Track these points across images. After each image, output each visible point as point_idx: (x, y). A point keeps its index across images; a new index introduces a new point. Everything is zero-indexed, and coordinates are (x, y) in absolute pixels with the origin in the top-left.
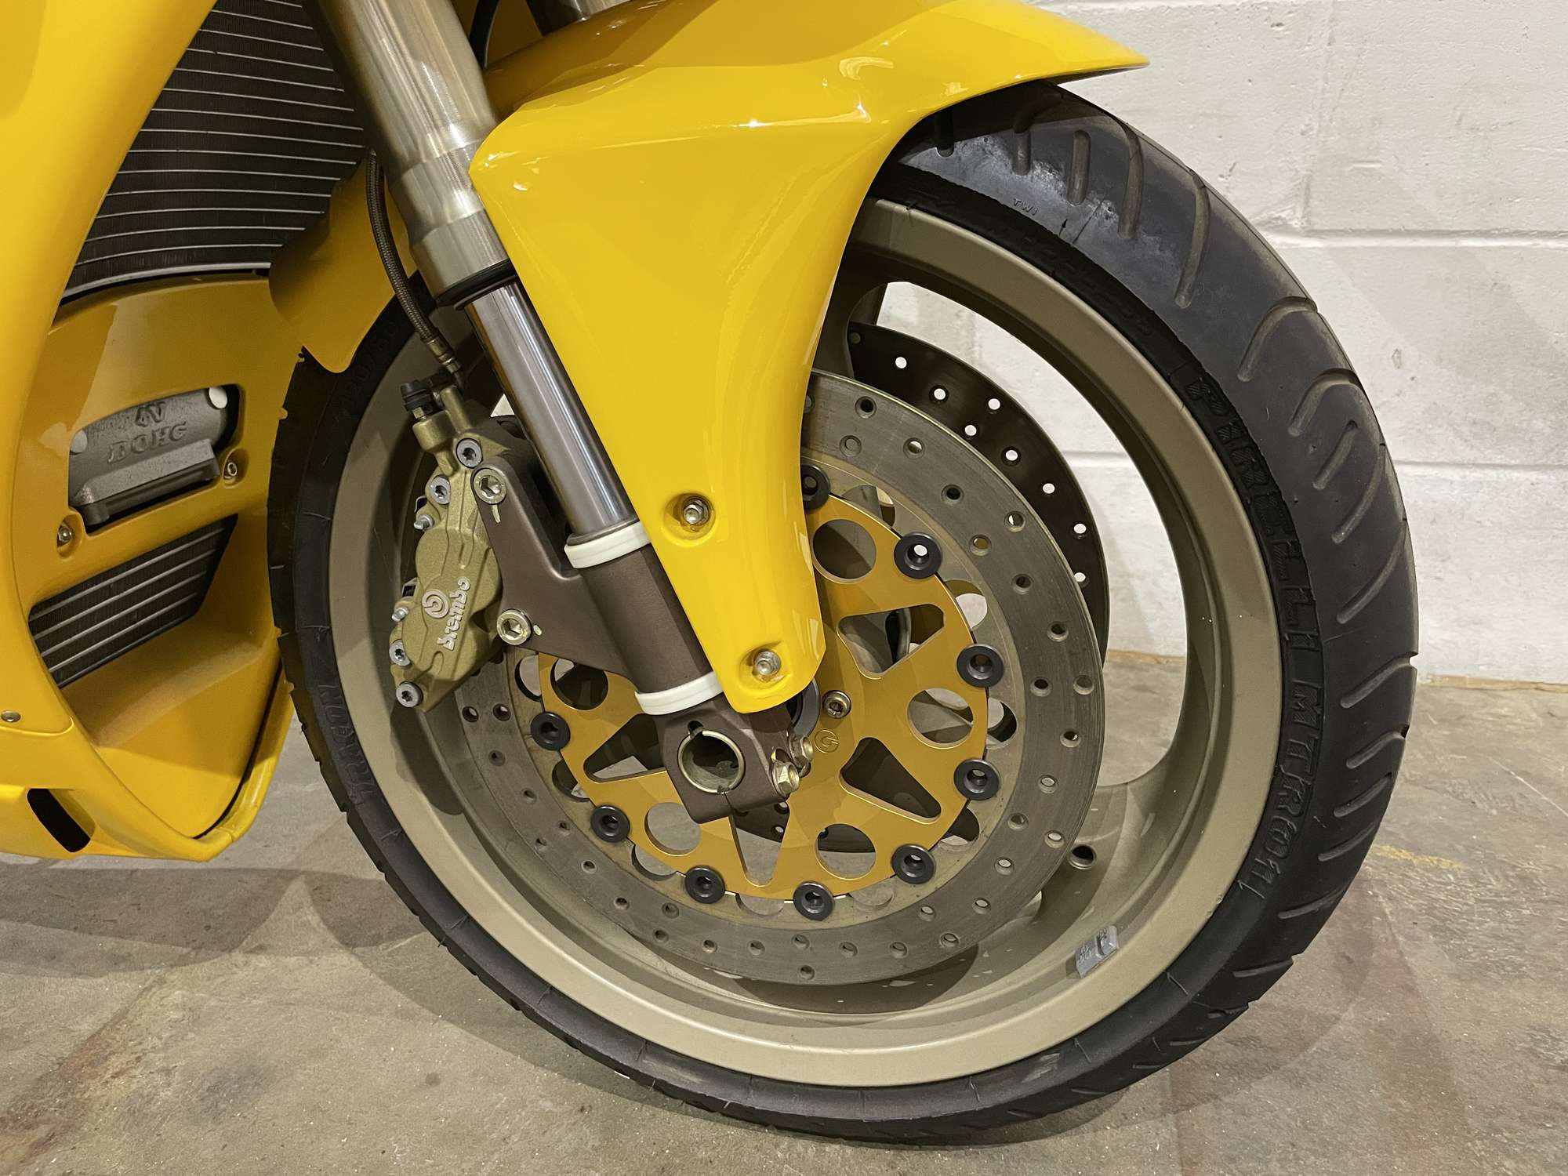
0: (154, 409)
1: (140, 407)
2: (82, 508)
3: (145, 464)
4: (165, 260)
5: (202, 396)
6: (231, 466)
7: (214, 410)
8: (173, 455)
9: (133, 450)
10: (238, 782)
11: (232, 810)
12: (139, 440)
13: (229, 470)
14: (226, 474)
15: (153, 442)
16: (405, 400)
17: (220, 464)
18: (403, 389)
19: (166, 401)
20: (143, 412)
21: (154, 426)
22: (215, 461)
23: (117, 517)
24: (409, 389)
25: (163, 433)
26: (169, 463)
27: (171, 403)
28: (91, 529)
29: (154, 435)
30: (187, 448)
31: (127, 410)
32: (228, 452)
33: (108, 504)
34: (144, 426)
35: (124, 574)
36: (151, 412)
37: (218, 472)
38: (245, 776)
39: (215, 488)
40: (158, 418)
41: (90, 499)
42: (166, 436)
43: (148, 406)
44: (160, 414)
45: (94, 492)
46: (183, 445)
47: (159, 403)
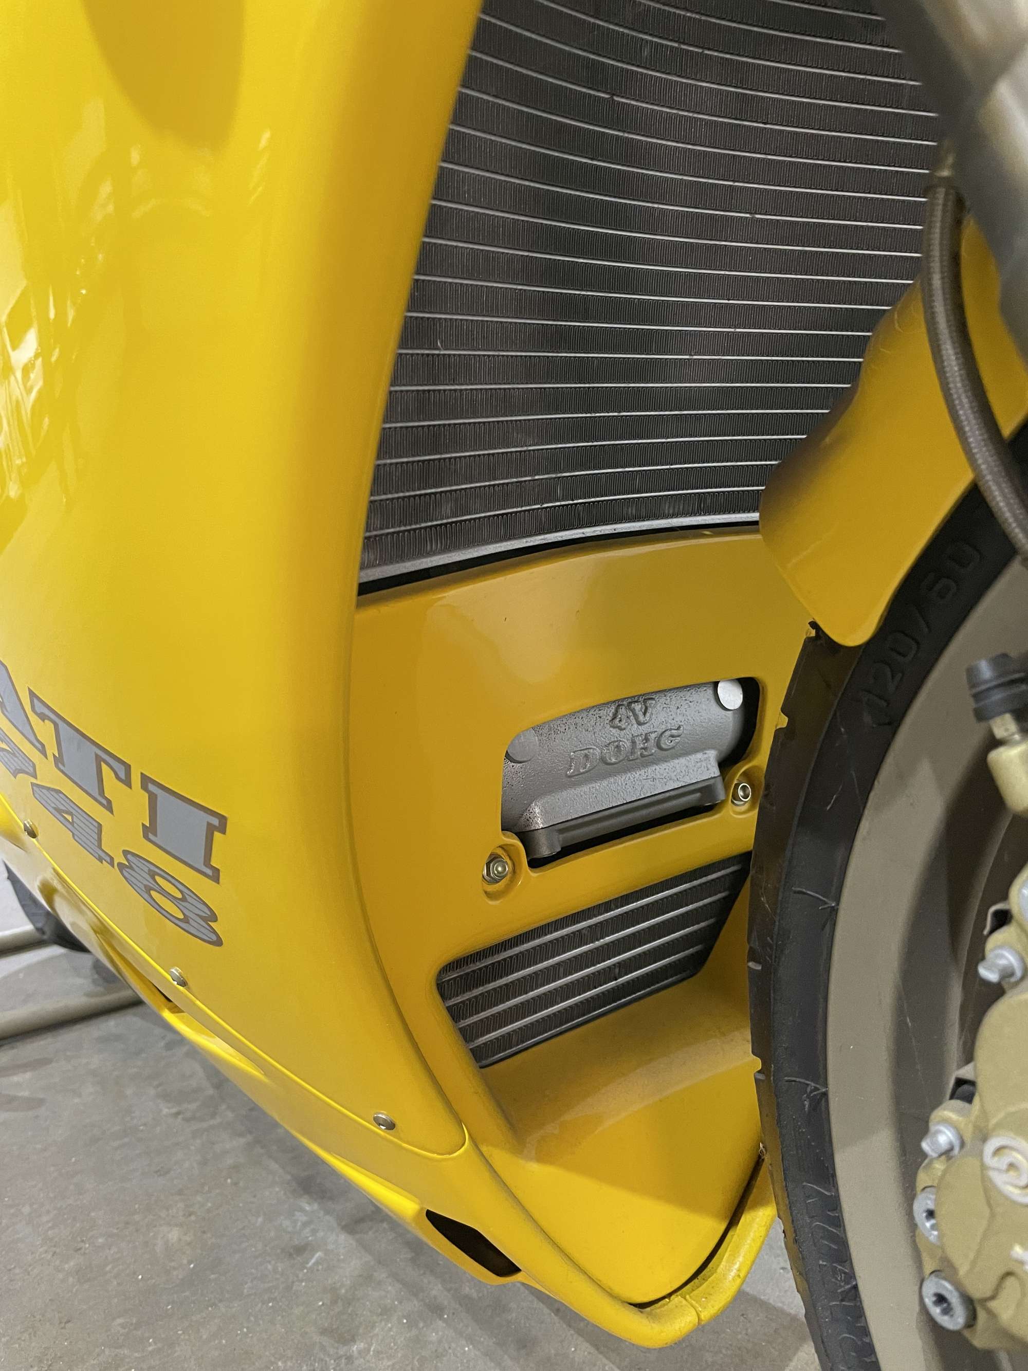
0: (638, 707)
1: (618, 704)
2: (526, 836)
3: (621, 779)
4: (666, 508)
5: (710, 692)
6: (744, 788)
7: (724, 712)
8: (661, 769)
9: (603, 760)
10: (723, 1227)
11: (710, 1265)
12: (612, 747)
13: (741, 793)
14: (735, 797)
15: (632, 753)
16: (977, 697)
17: (727, 788)
18: (972, 673)
19: (656, 697)
20: (622, 711)
21: (635, 729)
22: (720, 780)
23: (569, 850)
24: (986, 671)
25: (647, 739)
26: (654, 779)
27: (663, 700)
28: (536, 863)
29: (633, 742)
30: (683, 760)
31: (600, 707)
32: (741, 767)
33: (561, 831)
34: (621, 729)
35: (601, 918)
36: (633, 711)
37: (722, 797)
38: (733, 1221)
39: (716, 816)
40: (641, 718)
41: (539, 823)
42: (652, 742)
43: (630, 703)
44: (645, 714)
45: (545, 813)
46: (677, 756)
47: (646, 698)
